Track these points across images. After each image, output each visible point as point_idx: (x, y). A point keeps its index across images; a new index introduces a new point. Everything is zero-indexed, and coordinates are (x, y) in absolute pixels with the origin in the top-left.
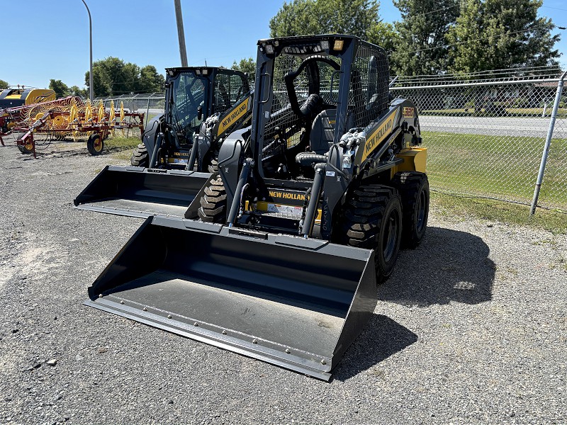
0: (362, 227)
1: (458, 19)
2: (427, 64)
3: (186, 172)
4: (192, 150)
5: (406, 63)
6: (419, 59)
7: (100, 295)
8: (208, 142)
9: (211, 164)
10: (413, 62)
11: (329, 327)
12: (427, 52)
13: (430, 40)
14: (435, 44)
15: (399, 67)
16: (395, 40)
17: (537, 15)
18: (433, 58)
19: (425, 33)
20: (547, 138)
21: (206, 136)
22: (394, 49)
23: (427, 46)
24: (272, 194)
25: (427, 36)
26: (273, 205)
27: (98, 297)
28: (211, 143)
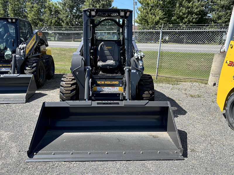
0: (149, 92)
1: (85, 3)
2: (74, 20)
3: (12, 75)
4: (13, 63)
5: (66, 20)
6: (71, 18)
7: (35, 154)
8: (23, 58)
9: (26, 70)
10: (68, 20)
11: (157, 137)
12: (73, 16)
13: (74, 11)
14: (76, 13)
15: (63, 22)
16: (59, 9)
17: (112, 5)
18: (76, 18)
19: (72, 8)
20: (159, 52)
21: (20, 55)
22: (59, 13)
23: (73, 13)
24: (99, 82)
25: (73, 9)
26: (100, 88)
27: (34, 155)
28: (24, 58)
